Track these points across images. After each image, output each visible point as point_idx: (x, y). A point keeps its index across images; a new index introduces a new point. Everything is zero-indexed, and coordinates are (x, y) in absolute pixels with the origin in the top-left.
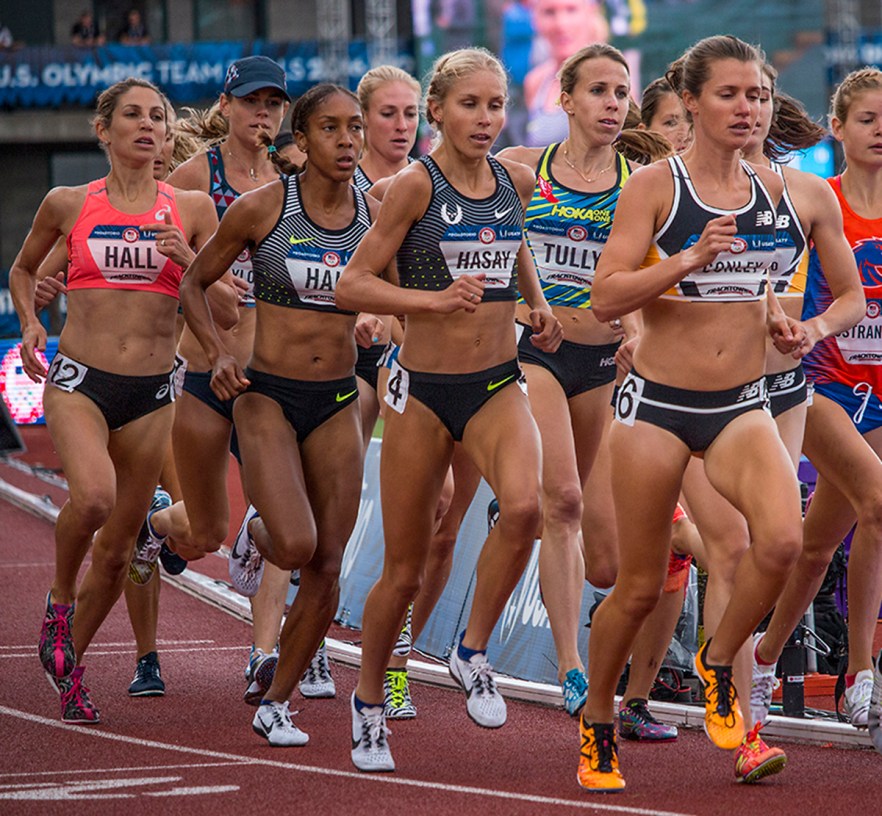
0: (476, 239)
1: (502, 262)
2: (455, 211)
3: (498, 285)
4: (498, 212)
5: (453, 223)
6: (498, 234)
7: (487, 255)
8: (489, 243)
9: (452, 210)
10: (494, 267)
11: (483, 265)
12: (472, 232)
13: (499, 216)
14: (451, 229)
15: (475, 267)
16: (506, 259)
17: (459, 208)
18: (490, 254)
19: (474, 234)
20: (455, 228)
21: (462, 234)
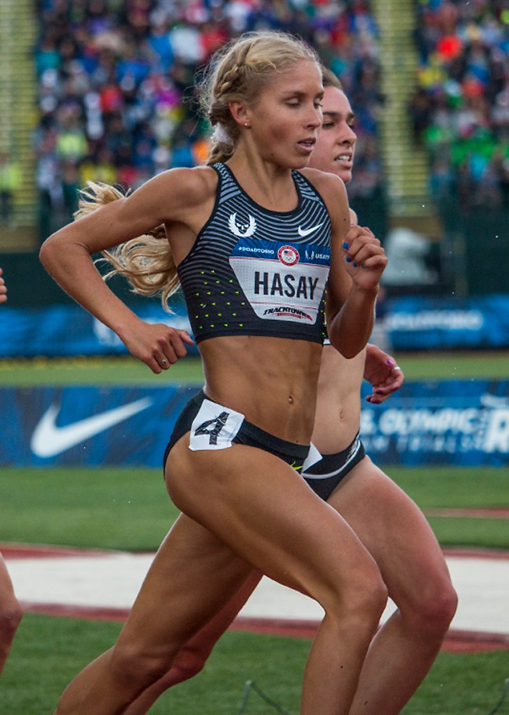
0: (275, 257)
1: (308, 291)
2: (248, 222)
3: (304, 320)
4: (302, 229)
5: (244, 235)
6: (302, 255)
7: (289, 280)
8: (292, 264)
9: (242, 220)
10: (298, 296)
11: (286, 292)
12: (269, 248)
13: (303, 233)
14: (243, 242)
15: (277, 293)
16: (313, 288)
17: (252, 220)
18: (293, 279)
19: (272, 252)
20: (246, 241)
21: (256, 250)
